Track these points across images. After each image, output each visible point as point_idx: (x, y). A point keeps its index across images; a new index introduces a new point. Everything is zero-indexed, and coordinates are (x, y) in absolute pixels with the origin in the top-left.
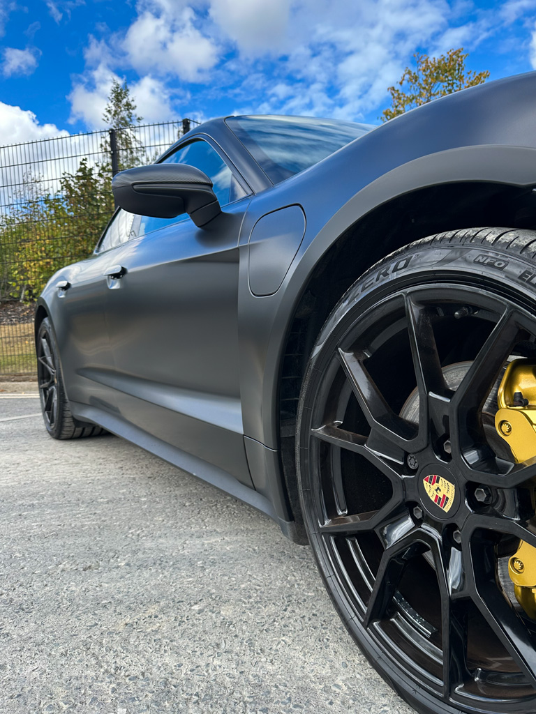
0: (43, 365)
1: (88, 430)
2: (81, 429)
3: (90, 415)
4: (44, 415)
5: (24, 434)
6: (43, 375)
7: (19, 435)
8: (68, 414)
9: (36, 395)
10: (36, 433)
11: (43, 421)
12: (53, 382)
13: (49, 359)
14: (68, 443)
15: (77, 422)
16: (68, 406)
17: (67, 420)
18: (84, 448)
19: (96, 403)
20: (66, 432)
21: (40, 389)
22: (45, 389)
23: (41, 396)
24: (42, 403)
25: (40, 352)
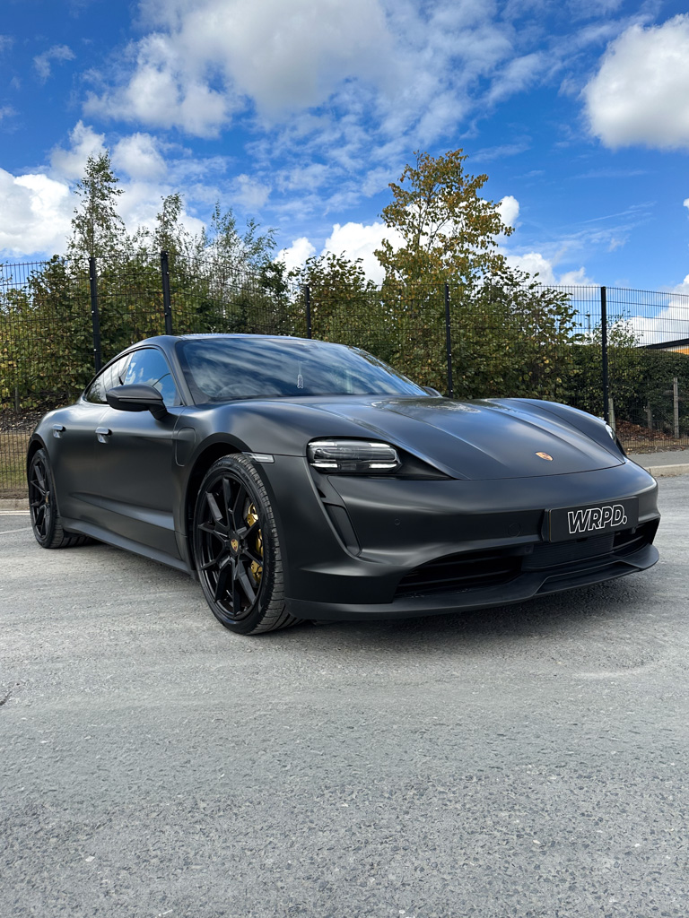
0: (34, 487)
1: (74, 540)
2: (68, 539)
3: (78, 527)
4: (34, 528)
5: (16, 545)
6: (35, 496)
7: (11, 546)
8: (59, 527)
9: (27, 513)
10: (28, 544)
11: (33, 535)
12: (44, 501)
13: (42, 483)
14: (57, 551)
15: (66, 533)
16: (59, 521)
17: (58, 532)
18: (71, 554)
19: (85, 519)
20: (56, 542)
21: (31, 507)
22: (35, 508)
23: (31, 513)
24: (32, 519)
25: (31, 476)
